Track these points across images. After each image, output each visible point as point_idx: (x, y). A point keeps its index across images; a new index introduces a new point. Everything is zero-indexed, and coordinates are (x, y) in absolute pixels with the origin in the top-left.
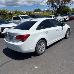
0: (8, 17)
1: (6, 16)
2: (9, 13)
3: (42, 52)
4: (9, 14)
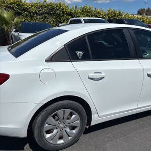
0: (64, 21)
1: (60, 18)
2: (69, 11)
3: (62, 142)
4: (68, 14)
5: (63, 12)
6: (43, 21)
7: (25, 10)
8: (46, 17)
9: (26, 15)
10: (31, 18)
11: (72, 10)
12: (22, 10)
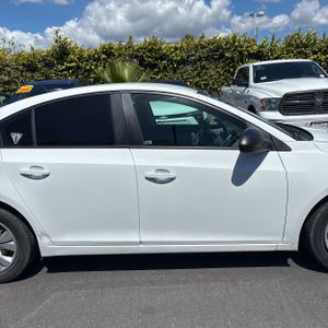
5: (241, 53)
6: (198, 75)
7: (163, 57)
8: (203, 67)
9: (165, 67)
10: (175, 72)
11: (262, 47)
12: (157, 59)
